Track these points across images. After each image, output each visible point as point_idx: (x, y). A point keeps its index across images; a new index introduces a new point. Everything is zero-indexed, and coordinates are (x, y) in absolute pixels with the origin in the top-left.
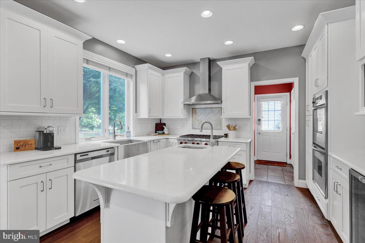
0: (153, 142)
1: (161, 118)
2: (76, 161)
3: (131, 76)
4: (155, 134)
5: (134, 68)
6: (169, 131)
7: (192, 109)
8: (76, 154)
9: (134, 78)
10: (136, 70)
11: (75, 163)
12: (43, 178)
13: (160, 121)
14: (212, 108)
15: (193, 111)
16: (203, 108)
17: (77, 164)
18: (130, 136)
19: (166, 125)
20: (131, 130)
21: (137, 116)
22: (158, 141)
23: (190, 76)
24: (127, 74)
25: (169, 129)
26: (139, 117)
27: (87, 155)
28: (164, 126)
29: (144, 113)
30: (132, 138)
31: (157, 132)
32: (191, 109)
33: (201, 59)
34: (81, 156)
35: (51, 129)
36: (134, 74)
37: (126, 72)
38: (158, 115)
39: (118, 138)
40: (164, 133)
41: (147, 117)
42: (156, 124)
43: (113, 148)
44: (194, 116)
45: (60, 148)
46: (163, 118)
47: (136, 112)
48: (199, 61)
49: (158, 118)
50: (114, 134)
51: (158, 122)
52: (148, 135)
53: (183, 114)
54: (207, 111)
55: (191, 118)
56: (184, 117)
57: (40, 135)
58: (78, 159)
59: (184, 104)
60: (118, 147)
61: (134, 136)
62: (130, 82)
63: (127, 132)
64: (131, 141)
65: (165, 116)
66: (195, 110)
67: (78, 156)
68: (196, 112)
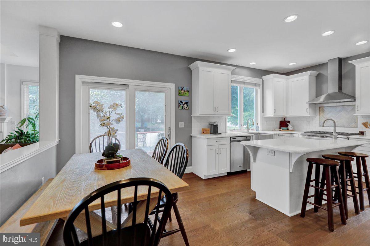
0: (279, 135)
1: (285, 116)
2: (231, 141)
3: (259, 85)
4: (279, 130)
5: (261, 78)
6: (293, 128)
7: (319, 107)
8: (230, 137)
9: (261, 86)
10: (263, 80)
11: (230, 142)
12: (217, 147)
13: (285, 119)
14: (343, 106)
15: (320, 109)
16: (332, 106)
17: (231, 143)
18: (259, 130)
19: (290, 123)
20: (259, 125)
21: (264, 115)
22: (282, 135)
23: (316, 77)
24: (256, 84)
25: (293, 126)
26: (266, 116)
27: (236, 138)
28: (288, 124)
29: (270, 113)
30: (260, 132)
31: (281, 128)
32: (317, 108)
33: (329, 60)
34: (233, 139)
35: (217, 123)
36: (261, 84)
37: (256, 83)
38: (282, 114)
39: (250, 131)
40: (288, 130)
41: (272, 116)
42: (280, 121)
43: (249, 136)
44: (321, 114)
45: (221, 134)
46: (288, 116)
47: (263, 112)
48: (327, 62)
49: (283, 116)
50: (248, 128)
51: (282, 119)
52: (273, 130)
53: (308, 113)
54: (337, 109)
55: (318, 116)
56: (310, 115)
57: (211, 126)
58: (231, 140)
59: (309, 104)
60: (252, 136)
61: (262, 130)
62: (258, 90)
63: (257, 127)
64: (260, 134)
65: (289, 115)
66: (322, 109)
67: (232, 138)
68: (324, 110)
